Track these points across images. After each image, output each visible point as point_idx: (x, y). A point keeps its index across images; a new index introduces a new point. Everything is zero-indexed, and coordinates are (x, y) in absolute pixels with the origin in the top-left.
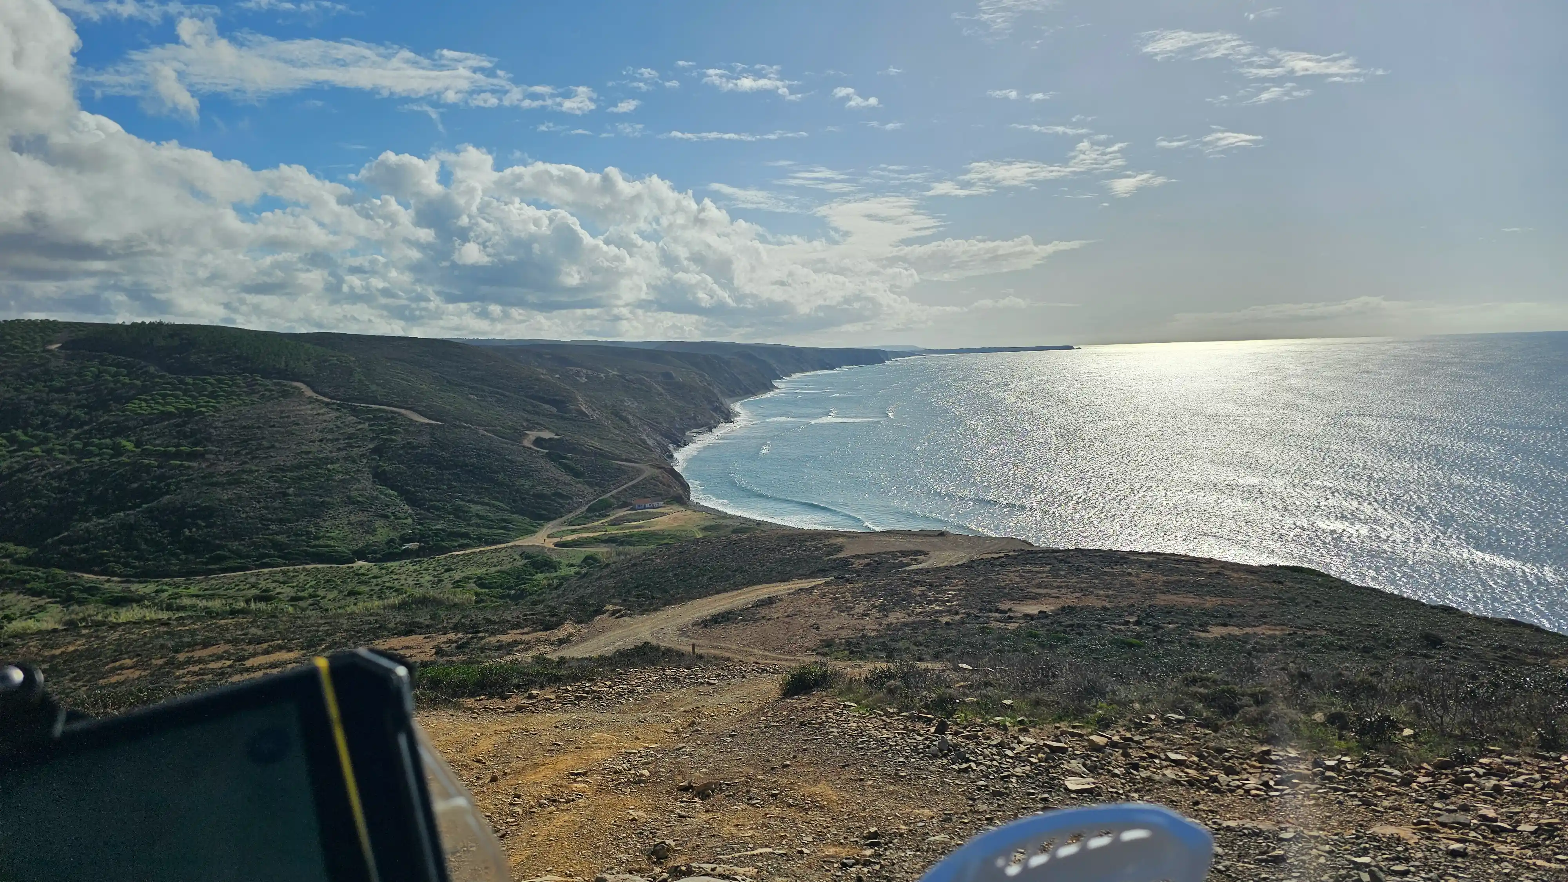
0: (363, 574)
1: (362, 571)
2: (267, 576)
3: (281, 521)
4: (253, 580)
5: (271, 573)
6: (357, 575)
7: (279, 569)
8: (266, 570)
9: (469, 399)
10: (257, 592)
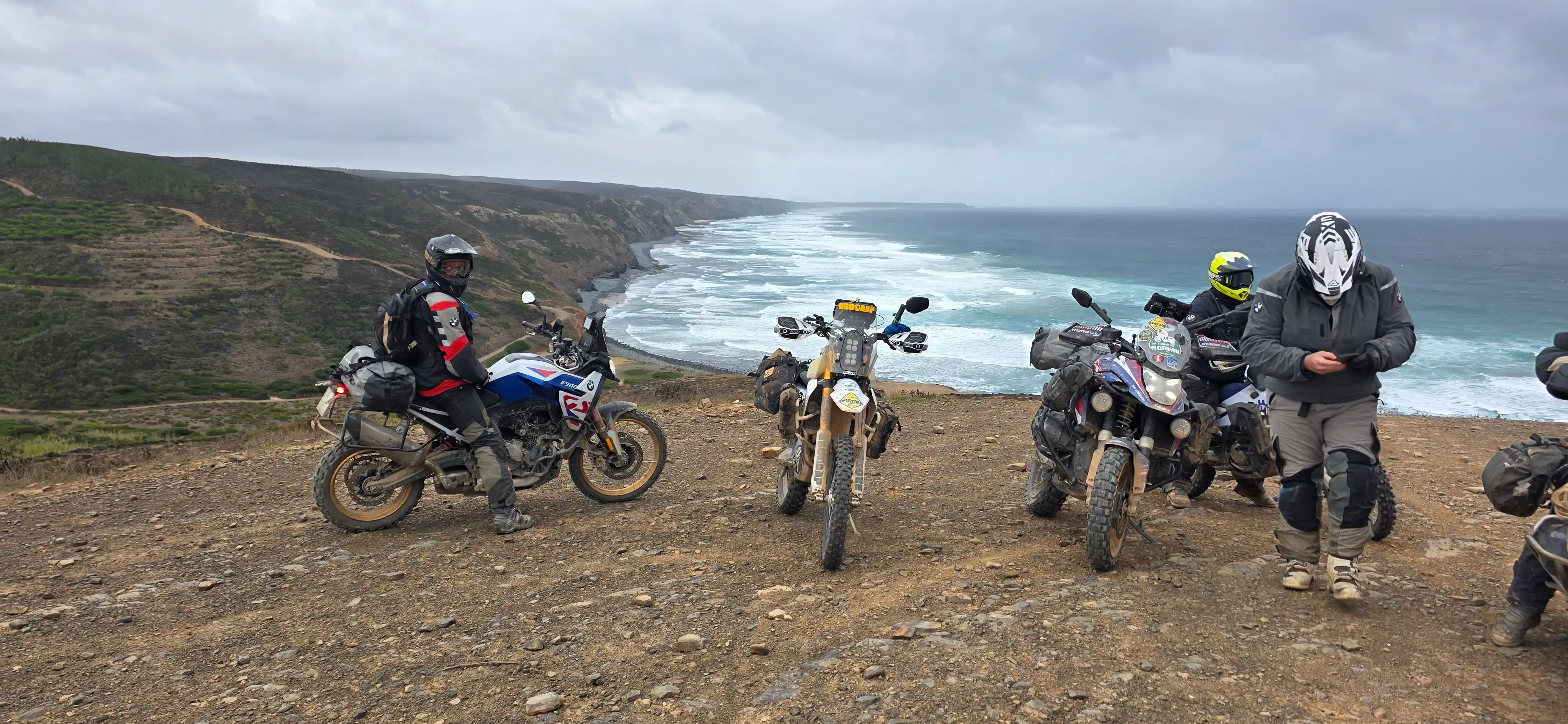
0: (279, 410)
1: (277, 407)
2: (176, 411)
3: (186, 355)
4: (162, 413)
5: (180, 407)
6: (273, 411)
7: (187, 403)
8: (174, 405)
9: (371, 235)
10: (170, 426)
